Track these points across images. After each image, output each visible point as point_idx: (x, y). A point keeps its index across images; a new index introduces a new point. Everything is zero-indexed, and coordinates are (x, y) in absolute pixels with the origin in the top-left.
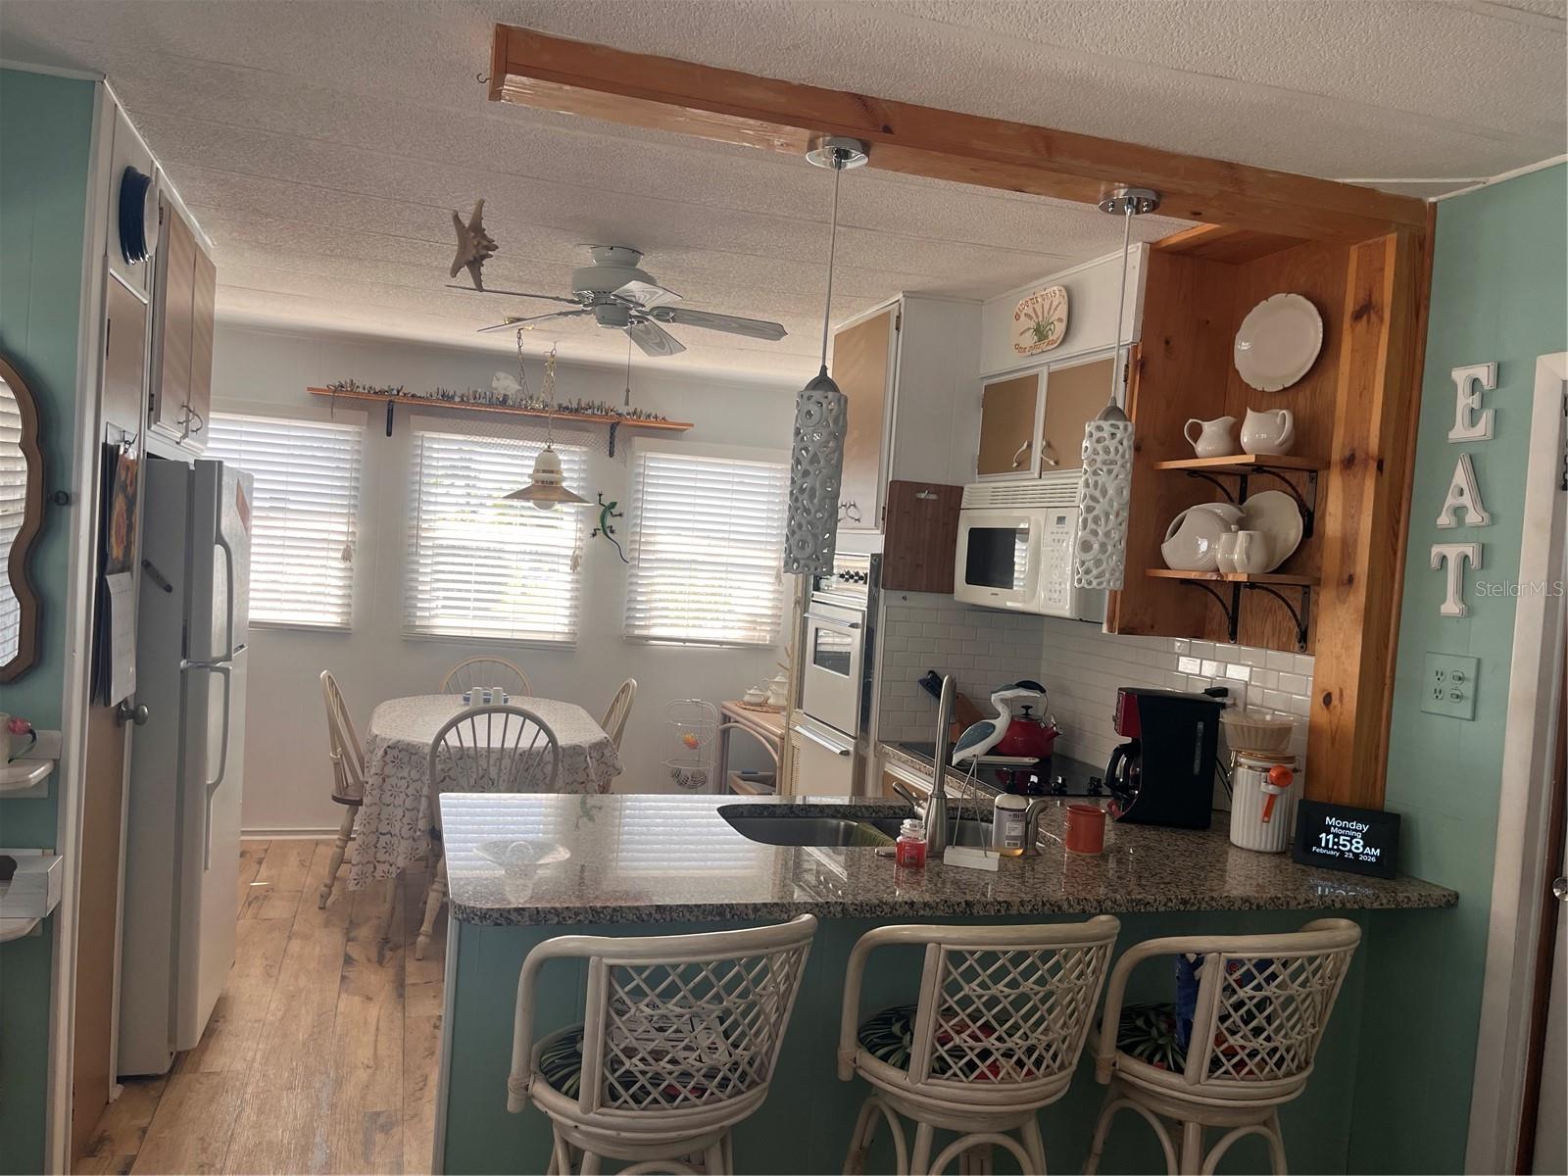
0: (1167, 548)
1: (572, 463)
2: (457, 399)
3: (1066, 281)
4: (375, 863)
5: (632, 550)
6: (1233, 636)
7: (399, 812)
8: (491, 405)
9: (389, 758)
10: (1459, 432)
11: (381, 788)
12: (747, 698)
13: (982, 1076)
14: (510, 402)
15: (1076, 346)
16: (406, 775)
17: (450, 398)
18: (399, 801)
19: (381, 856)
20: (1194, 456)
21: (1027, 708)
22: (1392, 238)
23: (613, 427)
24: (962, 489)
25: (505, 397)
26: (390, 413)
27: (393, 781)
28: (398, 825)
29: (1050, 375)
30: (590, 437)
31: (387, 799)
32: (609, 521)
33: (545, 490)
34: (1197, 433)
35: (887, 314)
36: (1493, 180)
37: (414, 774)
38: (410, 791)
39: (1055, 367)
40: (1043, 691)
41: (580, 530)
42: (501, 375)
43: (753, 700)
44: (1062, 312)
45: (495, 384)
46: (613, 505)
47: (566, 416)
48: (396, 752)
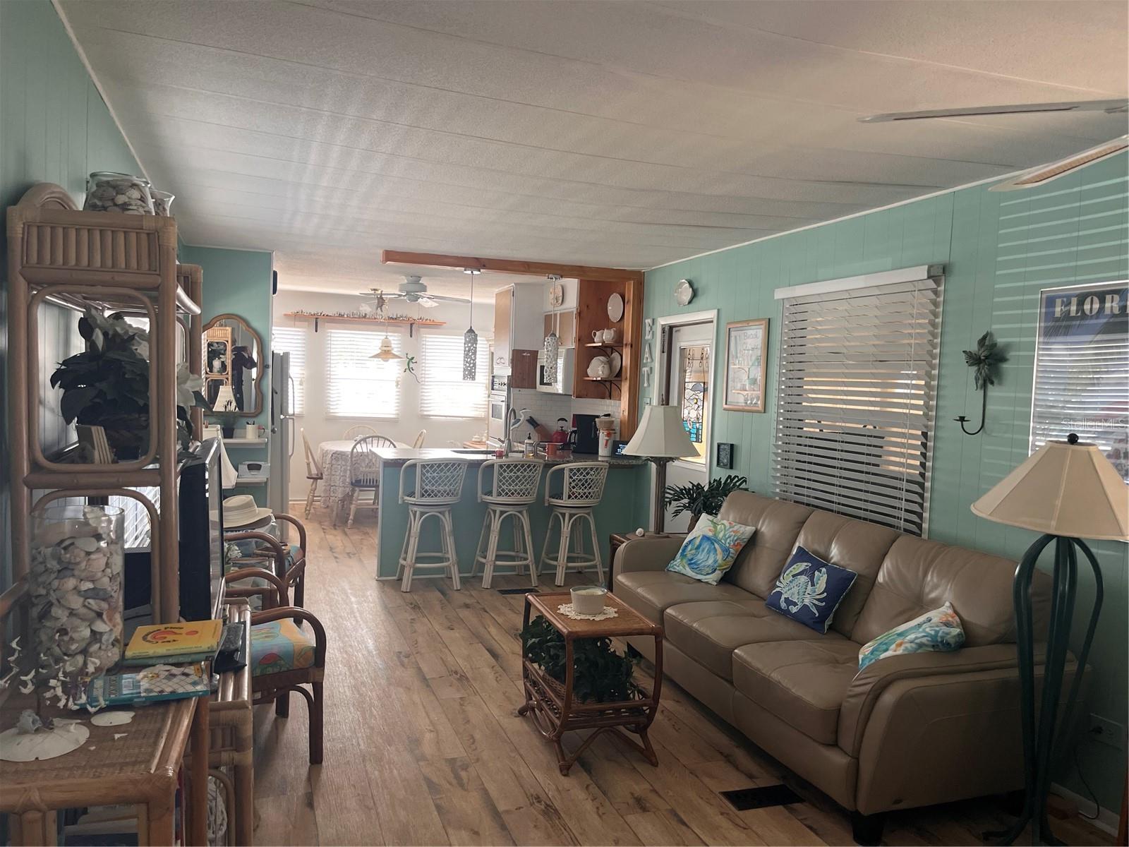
0: (589, 371)
1: (396, 340)
2: (346, 316)
3: (562, 283)
4: (330, 497)
5: (422, 377)
6: (610, 399)
7: (338, 478)
8: (359, 318)
9: (333, 458)
10: (647, 337)
11: (331, 469)
12: (474, 440)
13: (509, 496)
14: (368, 316)
15: (564, 306)
16: (340, 463)
17: (343, 316)
18: (337, 473)
19: (332, 494)
20: (594, 343)
21: (562, 427)
22: (632, 282)
23: (411, 325)
24: (538, 351)
25: (366, 314)
26: (316, 323)
27: (335, 466)
28: (338, 482)
29: (560, 314)
30: (402, 329)
31: (333, 473)
32: (411, 365)
33: (386, 353)
34: (595, 335)
35: (510, 290)
36: (653, 268)
37: (343, 463)
38: (342, 469)
39: (561, 312)
40: (566, 421)
41: (399, 370)
42: (363, 305)
43: (476, 440)
44: (561, 294)
45: (361, 309)
46: (413, 358)
47: (391, 321)
48: (336, 455)
